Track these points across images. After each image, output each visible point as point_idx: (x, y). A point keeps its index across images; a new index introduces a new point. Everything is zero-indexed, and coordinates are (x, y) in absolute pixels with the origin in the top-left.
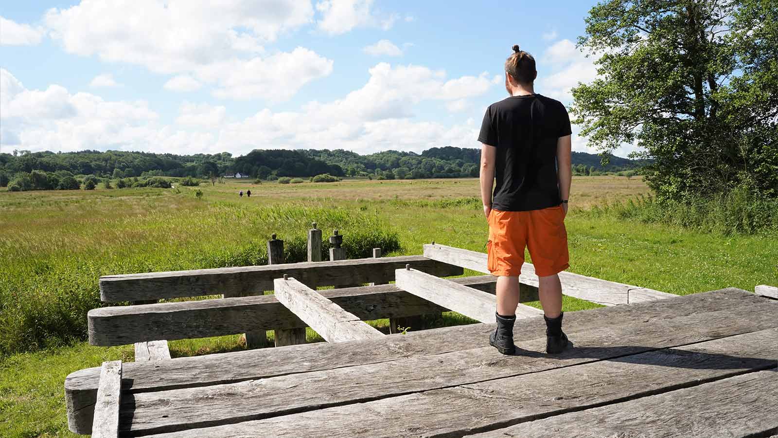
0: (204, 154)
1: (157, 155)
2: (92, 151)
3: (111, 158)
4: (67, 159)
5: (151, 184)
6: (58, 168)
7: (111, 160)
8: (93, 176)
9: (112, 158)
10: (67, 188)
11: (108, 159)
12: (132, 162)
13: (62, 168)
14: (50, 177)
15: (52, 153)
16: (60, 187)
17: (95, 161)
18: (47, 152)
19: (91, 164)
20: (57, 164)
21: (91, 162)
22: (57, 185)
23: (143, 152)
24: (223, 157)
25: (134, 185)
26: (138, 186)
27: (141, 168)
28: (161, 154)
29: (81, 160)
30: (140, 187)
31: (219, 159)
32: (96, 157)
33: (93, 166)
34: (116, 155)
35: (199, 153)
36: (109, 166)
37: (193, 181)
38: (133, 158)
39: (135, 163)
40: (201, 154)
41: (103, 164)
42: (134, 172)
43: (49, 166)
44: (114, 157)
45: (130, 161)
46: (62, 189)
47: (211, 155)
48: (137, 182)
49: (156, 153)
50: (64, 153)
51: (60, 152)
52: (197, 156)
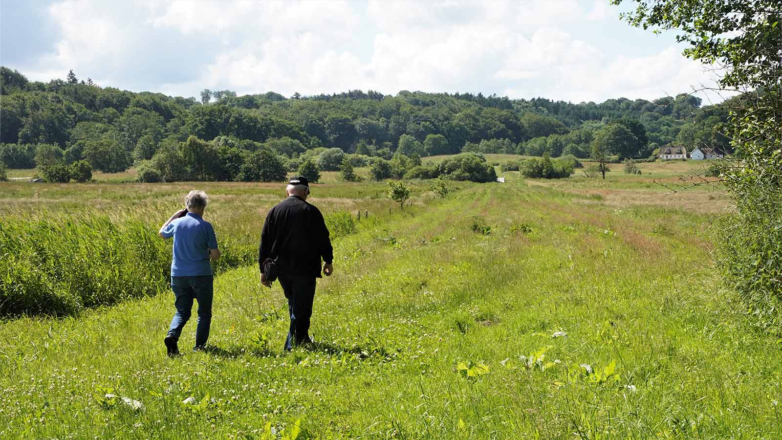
0: (630, 99)
1: (514, 102)
2: (366, 93)
3: (398, 109)
4: (305, 112)
5: (449, 173)
6: (273, 133)
7: (399, 114)
8: (337, 152)
9: (403, 110)
10: (257, 179)
11: (393, 112)
12: (447, 119)
13: (281, 131)
14: (225, 152)
15: (280, 98)
16: (241, 175)
17: (364, 116)
18: (271, 95)
19: (354, 122)
20: (272, 123)
21: (355, 118)
22: (237, 170)
23: (480, 95)
24: (676, 107)
25: (410, 172)
26: (417, 176)
27: (467, 133)
28: (523, 100)
29: (333, 114)
30: (423, 178)
31: (667, 111)
32: (365, 109)
33: (357, 127)
34: (416, 102)
35: (617, 98)
36: (394, 129)
37: (554, 166)
38: (451, 109)
39: (454, 122)
40: (621, 101)
41: (381, 123)
42: (445, 142)
43: (255, 126)
44: (406, 109)
45: (441, 118)
46: (248, 179)
47: (646, 102)
48: (418, 167)
49: (511, 98)
50: (305, 99)
51: (297, 94)
52: (610, 105)
